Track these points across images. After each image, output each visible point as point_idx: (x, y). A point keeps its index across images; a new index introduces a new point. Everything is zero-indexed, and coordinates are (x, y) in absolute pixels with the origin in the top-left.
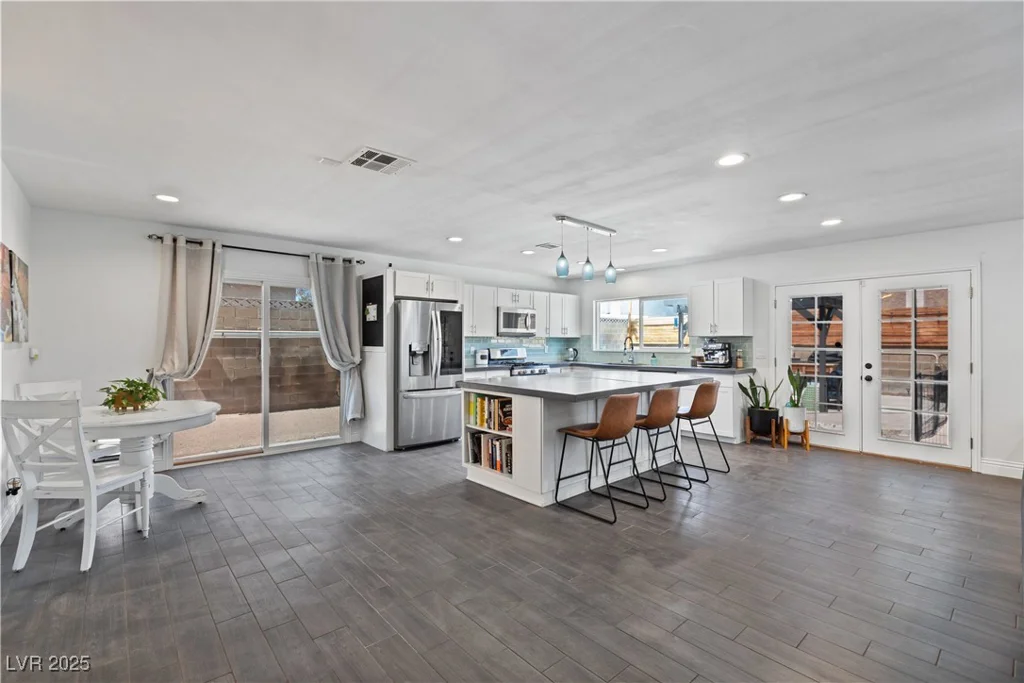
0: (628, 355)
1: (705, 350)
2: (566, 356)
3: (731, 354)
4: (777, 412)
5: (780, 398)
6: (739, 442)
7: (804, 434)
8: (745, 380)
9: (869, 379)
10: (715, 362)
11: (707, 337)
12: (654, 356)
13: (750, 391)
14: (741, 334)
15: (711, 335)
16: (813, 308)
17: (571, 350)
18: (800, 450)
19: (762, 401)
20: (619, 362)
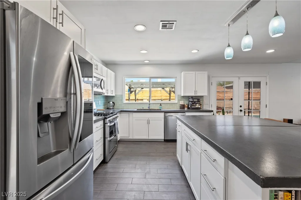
9: (241, 111)
12: (161, 105)
17: (111, 103)
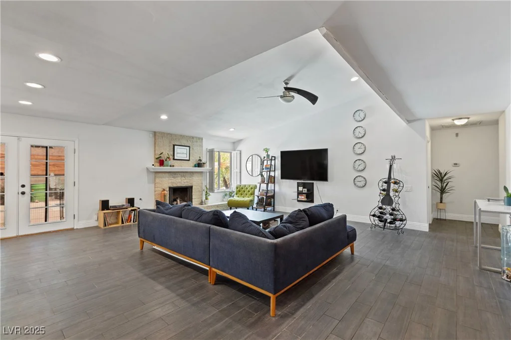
9: (23, 193)
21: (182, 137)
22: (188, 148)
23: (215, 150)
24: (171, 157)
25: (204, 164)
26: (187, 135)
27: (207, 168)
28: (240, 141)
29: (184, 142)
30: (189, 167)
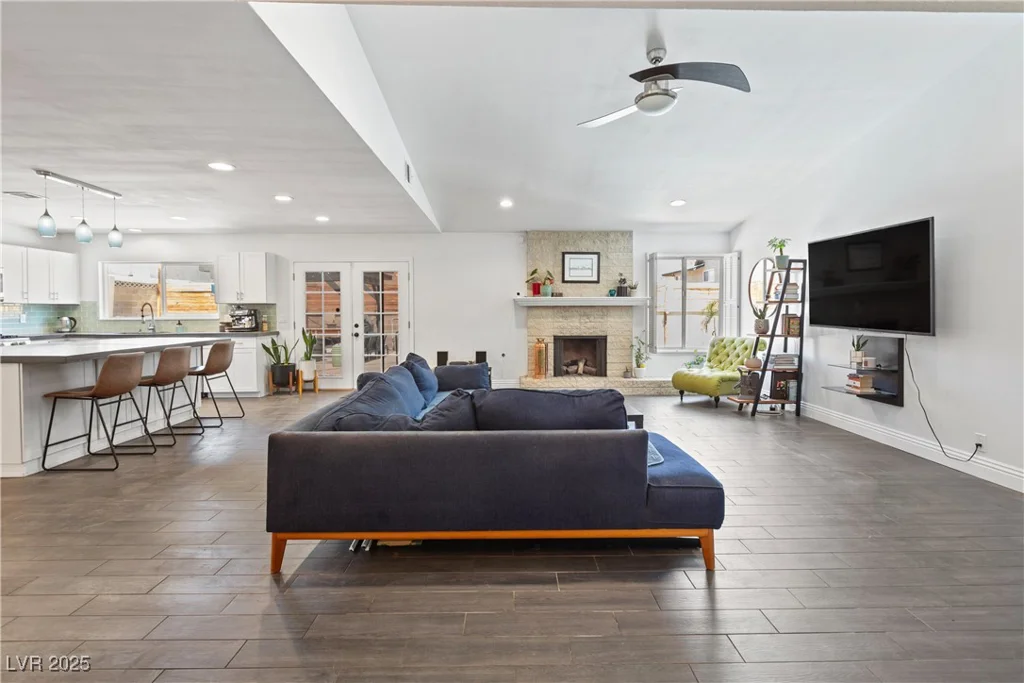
0: (148, 324)
1: (232, 316)
2: (58, 327)
3: (256, 319)
4: (294, 366)
5: (297, 353)
6: (263, 395)
7: (313, 381)
8: (267, 340)
9: (357, 335)
10: (241, 326)
11: (235, 304)
12: (179, 324)
13: (272, 350)
14: (265, 302)
15: (238, 302)
16: (321, 281)
17: (65, 319)
18: (312, 394)
19: (283, 360)
20: (137, 331)
21: (582, 234)
22: (595, 257)
23: (658, 255)
24: (557, 278)
25: (632, 288)
26: (594, 229)
27: (639, 296)
28: (739, 226)
29: (584, 246)
30: (598, 296)
